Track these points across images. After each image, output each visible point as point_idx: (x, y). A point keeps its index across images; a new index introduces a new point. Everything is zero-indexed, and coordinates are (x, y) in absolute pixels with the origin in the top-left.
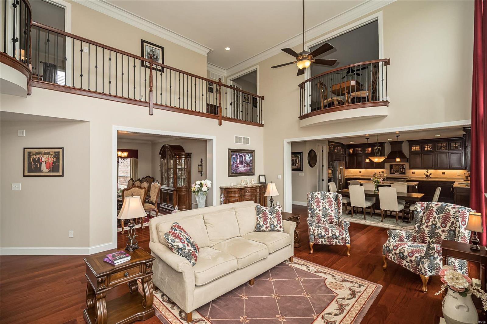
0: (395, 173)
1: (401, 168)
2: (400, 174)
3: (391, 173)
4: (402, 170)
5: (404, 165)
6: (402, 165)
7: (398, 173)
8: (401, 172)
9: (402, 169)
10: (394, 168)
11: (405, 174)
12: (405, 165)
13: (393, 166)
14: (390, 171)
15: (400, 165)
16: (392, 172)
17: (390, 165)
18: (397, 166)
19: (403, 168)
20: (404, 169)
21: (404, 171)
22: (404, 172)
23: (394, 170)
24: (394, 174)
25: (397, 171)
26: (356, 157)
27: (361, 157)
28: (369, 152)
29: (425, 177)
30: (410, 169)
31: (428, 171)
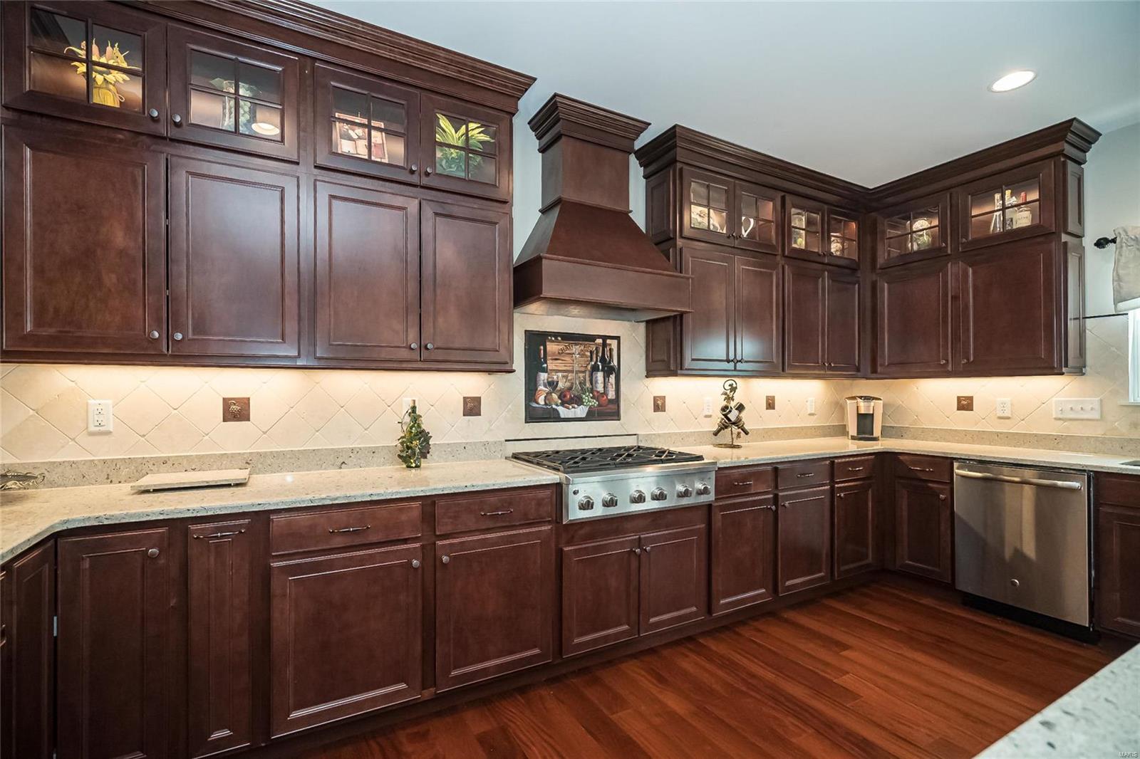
0: (563, 412)
1: (595, 368)
2: (591, 416)
3: (533, 416)
4: (600, 388)
5: (614, 343)
6: (605, 338)
7: (581, 411)
8: (598, 396)
9: (600, 376)
10: (561, 367)
11: (616, 415)
12: (618, 338)
13: (550, 347)
14: (531, 391)
15: (591, 338)
16: (541, 400)
17: (529, 334)
18: (576, 349)
19: (608, 369)
20: (612, 378)
21: (611, 395)
22: (610, 401)
23: (552, 384)
24: (555, 417)
25: (570, 389)
26: (180, 178)
27: (278, 194)
28: (373, 158)
29: (716, 434)
30: (651, 373)
31: (733, 389)
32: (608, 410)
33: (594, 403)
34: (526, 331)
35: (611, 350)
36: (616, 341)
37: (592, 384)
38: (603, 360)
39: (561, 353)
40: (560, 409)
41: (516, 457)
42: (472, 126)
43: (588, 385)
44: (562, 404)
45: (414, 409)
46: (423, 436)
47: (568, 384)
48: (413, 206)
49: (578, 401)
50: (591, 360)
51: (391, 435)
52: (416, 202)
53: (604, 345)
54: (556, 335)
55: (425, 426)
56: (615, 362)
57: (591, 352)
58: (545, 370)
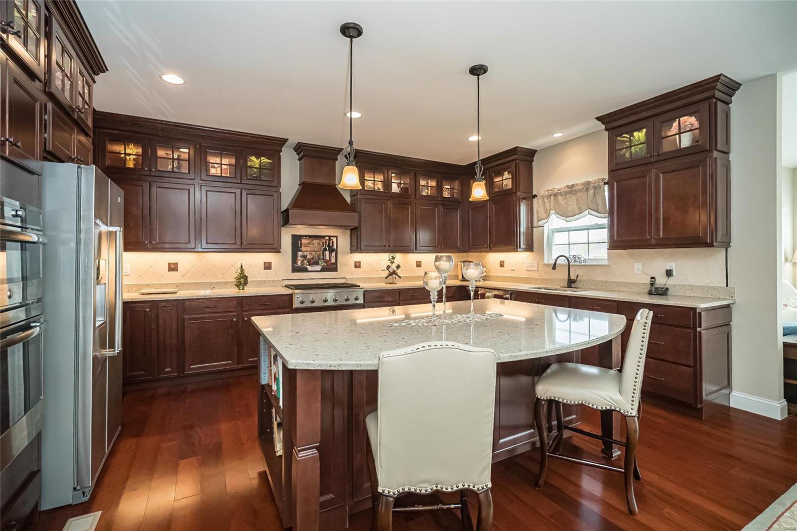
0: (309, 268)
1: (325, 250)
2: (323, 270)
3: (295, 269)
4: (328, 258)
5: (334, 239)
6: (330, 237)
7: (318, 268)
8: (326, 262)
9: (327, 253)
10: (308, 249)
11: (335, 270)
12: (336, 237)
13: (303, 241)
14: (294, 260)
15: (323, 237)
16: (299, 263)
17: (293, 236)
18: (316, 242)
19: (331, 250)
20: (334, 254)
21: (333, 261)
22: (332, 264)
23: (304, 257)
24: (306, 270)
25: (313, 258)
26: (154, 189)
27: (187, 191)
28: (223, 175)
29: (386, 278)
30: (352, 251)
31: (393, 258)
32: (332, 267)
33: (325, 264)
34: (292, 235)
35: (333, 242)
36: (335, 238)
37: (323, 255)
38: (329, 245)
39: (309, 243)
40: (308, 267)
41: (286, 286)
42: (262, 158)
43: (322, 257)
44: (309, 265)
45: (242, 267)
46: (246, 278)
47: (312, 257)
48: (238, 192)
49: (317, 263)
50: (323, 246)
51: (232, 277)
52: (240, 190)
53: (329, 240)
54: (306, 236)
55: (246, 274)
56: (335, 247)
57: (323, 243)
58: (301, 251)
